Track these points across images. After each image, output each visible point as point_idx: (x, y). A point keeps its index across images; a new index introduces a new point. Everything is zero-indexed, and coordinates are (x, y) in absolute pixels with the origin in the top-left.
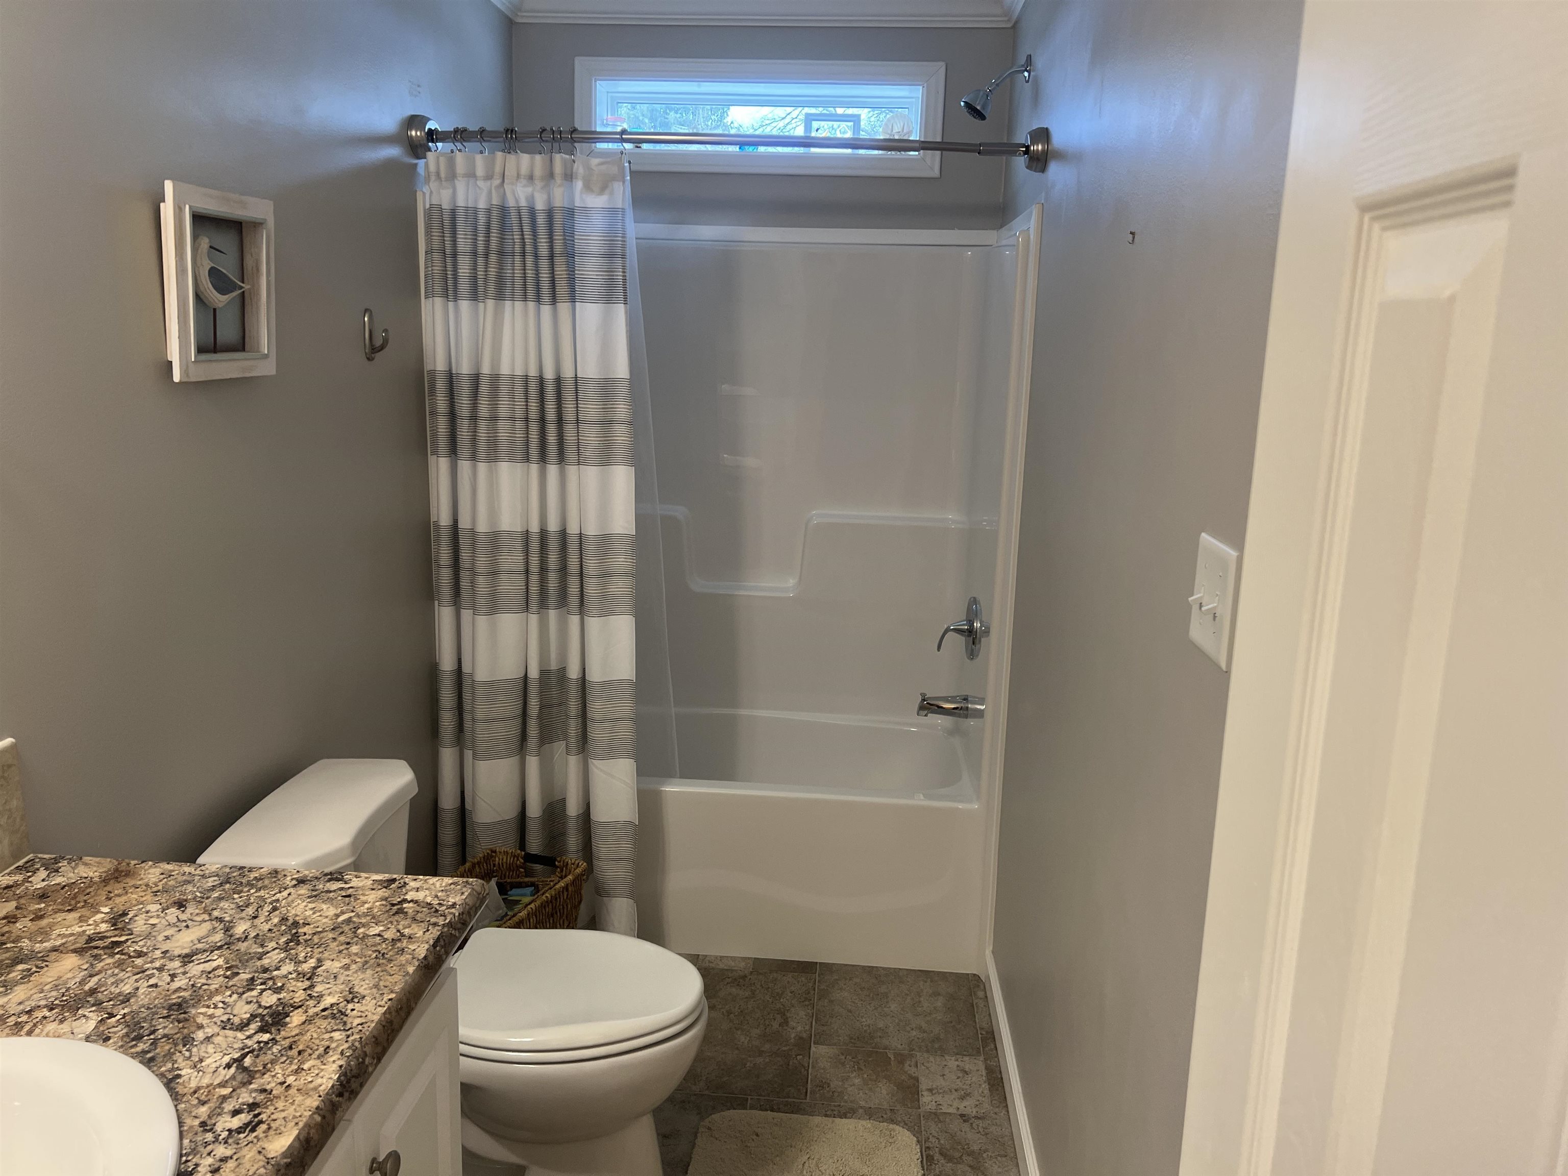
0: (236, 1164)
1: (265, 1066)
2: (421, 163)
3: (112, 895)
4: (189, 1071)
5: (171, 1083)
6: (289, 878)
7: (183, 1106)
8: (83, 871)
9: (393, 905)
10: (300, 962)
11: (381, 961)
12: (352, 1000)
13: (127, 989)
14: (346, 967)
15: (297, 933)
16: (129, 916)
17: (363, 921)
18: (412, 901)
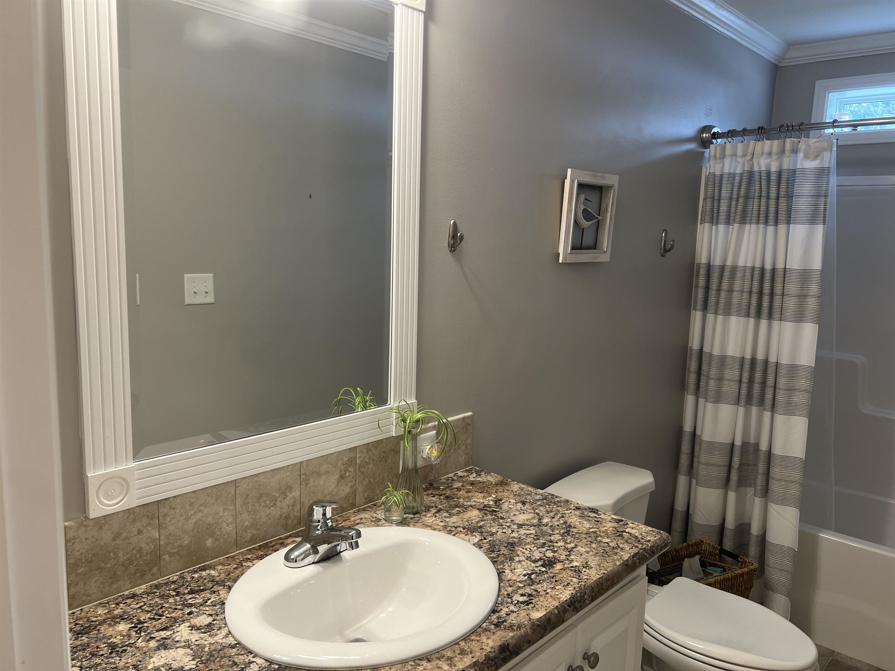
0: (517, 615)
1: (540, 581)
2: (707, 151)
3: (498, 491)
4: (509, 571)
5: (500, 574)
6: (573, 505)
7: (503, 584)
8: (489, 478)
9: (618, 532)
10: (567, 543)
11: (605, 555)
12: (586, 567)
13: (494, 530)
14: (588, 552)
15: (569, 530)
16: (502, 502)
17: (602, 534)
18: (628, 533)
